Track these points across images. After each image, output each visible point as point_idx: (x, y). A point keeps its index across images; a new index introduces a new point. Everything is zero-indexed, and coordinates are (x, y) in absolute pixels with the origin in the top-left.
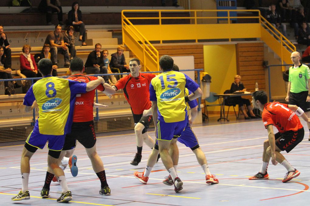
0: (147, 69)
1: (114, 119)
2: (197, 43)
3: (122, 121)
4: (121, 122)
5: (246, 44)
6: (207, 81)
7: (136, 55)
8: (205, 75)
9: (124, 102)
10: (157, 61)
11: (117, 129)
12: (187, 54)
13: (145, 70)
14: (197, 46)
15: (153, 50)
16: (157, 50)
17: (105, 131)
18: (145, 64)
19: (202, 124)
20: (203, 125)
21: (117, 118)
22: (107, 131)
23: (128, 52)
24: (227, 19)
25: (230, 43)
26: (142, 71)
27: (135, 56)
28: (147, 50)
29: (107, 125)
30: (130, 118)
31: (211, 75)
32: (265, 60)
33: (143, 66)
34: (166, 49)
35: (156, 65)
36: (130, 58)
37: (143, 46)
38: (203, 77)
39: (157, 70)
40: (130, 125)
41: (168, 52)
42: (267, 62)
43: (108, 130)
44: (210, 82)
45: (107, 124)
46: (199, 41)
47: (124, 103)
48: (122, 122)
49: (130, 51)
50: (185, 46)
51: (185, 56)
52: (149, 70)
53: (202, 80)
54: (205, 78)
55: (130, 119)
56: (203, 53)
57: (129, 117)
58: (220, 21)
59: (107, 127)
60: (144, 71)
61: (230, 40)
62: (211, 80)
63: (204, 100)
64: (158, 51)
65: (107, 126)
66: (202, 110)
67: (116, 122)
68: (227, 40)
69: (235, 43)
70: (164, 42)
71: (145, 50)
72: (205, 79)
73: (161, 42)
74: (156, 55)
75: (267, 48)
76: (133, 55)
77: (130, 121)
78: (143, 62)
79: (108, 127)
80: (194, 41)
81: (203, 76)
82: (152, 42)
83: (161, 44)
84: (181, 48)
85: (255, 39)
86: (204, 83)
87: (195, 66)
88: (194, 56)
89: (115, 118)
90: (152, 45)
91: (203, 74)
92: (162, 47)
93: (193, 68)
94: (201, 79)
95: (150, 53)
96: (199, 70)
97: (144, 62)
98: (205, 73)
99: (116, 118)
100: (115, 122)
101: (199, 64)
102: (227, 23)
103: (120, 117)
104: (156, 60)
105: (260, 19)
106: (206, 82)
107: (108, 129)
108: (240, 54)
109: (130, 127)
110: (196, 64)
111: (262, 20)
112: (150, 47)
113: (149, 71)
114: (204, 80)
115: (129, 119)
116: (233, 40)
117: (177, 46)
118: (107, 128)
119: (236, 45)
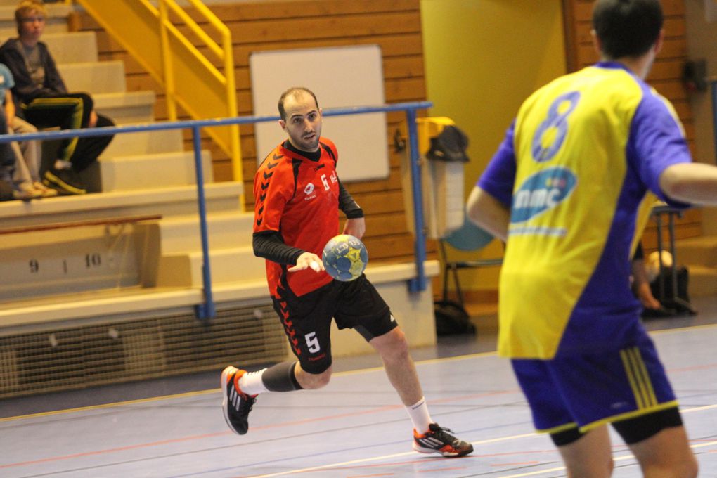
0: (179, 107)
1: (47, 339)
3: (82, 345)
4: (79, 349)
6: (453, 155)
7: (127, 47)
8: (440, 129)
9: (87, 258)
10: (224, 74)
11: (62, 381)
12: (347, 41)
13: (173, 113)
15: (203, 23)
16: (225, 22)
17: (9, 391)
18: (170, 88)
19: (433, 351)
20: (442, 355)
21: (60, 331)
22: (17, 394)
23: (91, 35)
26: (157, 120)
27: (124, 52)
28: (179, 24)
29: (16, 366)
30: (120, 330)
31: (466, 130)
32: (694, 56)
33: (161, 96)
34: (256, 17)
35: (221, 90)
36: (100, 60)
37: (158, 9)
38: (434, 141)
39: (228, 114)
40: (118, 363)
41: (265, 33)
42: (703, 64)
43: (24, 389)
44: (465, 159)
45: (15, 360)
47: (88, 265)
48: (82, 351)
49: (100, 30)
50: (339, 2)
51: (340, 46)
52: (191, 112)
53: (431, 155)
54: (441, 143)
55: (120, 337)
56: (419, 33)
57: (115, 324)
59: (16, 373)
60: (166, 119)
62: (470, 152)
63: (441, 241)
64: (229, 28)
65: (20, 369)
66: (434, 288)
67: (56, 351)
71: (166, 23)
72: (440, 149)
74: (221, 45)
76: (114, 48)
77: (116, 343)
78: (158, 79)
79: (23, 372)
81: (434, 135)
86: (439, 164)
87: (387, 91)
88: (380, 46)
89: (51, 332)
91: (433, 125)
93: (378, 99)
94: (424, 146)
95: (191, 35)
96: (415, 109)
97: (163, 78)
98: (443, 121)
99: (55, 332)
100: (52, 352)
101: (402, 83)
103: (74, 330)
104: (221, 69)
106: (446, 159)
107: (25, 386)
108: (580, 30)
109: (119, 370)
110: (391, 83)
113: (188, 117)
114: (439, 153)
115: (113, 333)
118: (17, 380)
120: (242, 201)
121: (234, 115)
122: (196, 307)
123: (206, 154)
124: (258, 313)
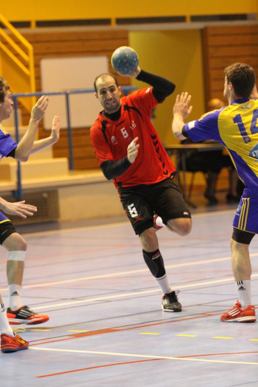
2: (114, 26)
5: (224, 27)
10: (29, 70)
14: (114, 33)
15: (18, 43)
16: (30, 42)
25: (188, 25)
34: (44, 40)
35: (27, 78)
39: (30, 90)
41: (48, 48)
46: (120, 21)
50: (87, 33)
61: (188, 19)
64: (32, 45)
68: (181, 19)
69: (199, 25)
70: (40, 24)
73: (33, 25)
74: (27, 54)
80: (107, 22)
82: (17, 25)
83: (34, 29)
84: (79, 38)
85: (243, 17)
88: (108, 57)
90: (16, 32)
92: (35, 35)
95: (11, 49)
104: (27, 66)
108: (211, 51)
112: (12, 36)
116: (195, 19)
117: (70, 34)
119: (203, 32)
121: (33, 91)
122: (13, 192)
123: (19, 111)
124: (45, 195)
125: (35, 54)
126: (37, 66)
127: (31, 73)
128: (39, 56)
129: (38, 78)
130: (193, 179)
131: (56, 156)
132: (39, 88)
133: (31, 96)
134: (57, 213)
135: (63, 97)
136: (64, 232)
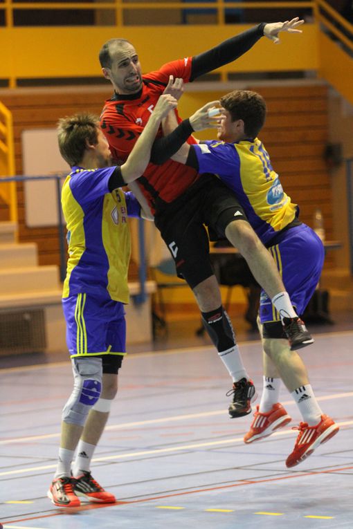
19: (150, 346)
24: (214, 12)
25: (224, 85)
32: (333, 140)
34: (27, 104)
39: (7, 172)
41: (33, 116)
42: (339, 147)
50: (86, 96)
58: (190, 18)
61: (224, 78)
64: (11, 111)
68: (214, 77)
70: (22, 82)
73: (13, 83)
74: (4, 124)
75: (338, 101)
83: (13, 90)
85: (299, 74)
92: (15, 98)
102: (216, 22)
104: (4, 140)
105: (316, 11)
111: (323, 12)
120: (16, 235)
121: (12, 174)
124: (27, 317)
125: (15, 124)
126: (18, 140)
127: (9, 149)
128: (20, 126)
129: (19, 156)
130: (229, 295)
131: (42, 263)
132: (20, 170)
133: (8, 180)
134: (43, 341)
135: (53, 183)
136: (52, 367)
